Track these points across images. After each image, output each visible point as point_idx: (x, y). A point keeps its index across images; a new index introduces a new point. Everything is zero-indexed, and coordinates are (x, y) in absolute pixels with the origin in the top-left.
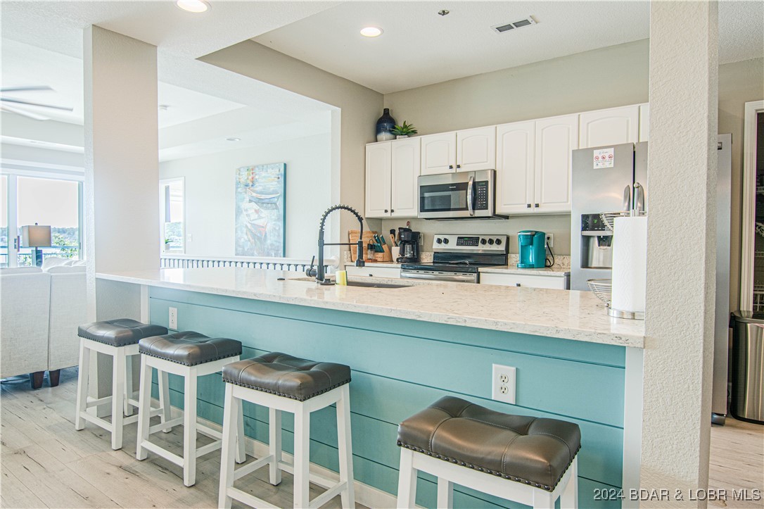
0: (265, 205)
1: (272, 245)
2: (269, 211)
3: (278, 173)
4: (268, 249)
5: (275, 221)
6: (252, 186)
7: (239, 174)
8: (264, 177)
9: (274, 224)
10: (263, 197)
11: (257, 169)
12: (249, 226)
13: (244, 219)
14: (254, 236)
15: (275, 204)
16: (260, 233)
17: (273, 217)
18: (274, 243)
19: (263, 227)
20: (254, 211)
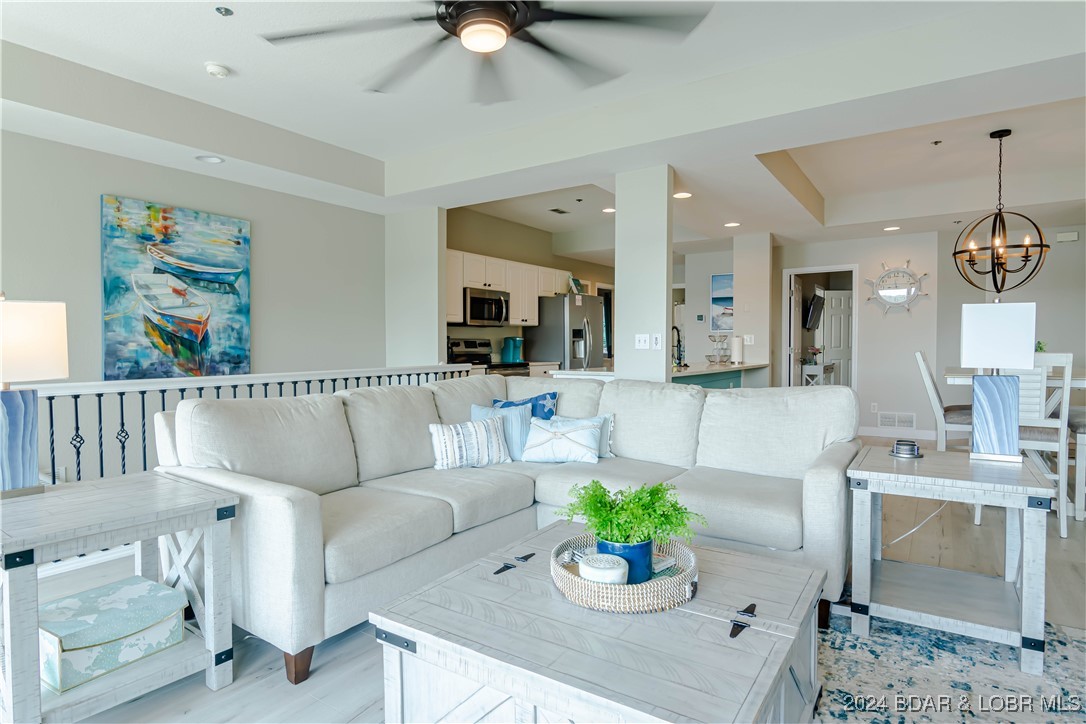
0: (202, 284)
1: (224, 354)
2: (214, 295)
3: (236, 233)
4: (212, 361)
5: (230, 313)
6: (163, 241)
7: (119, 210)
8: (200, 233)
9: (228, 319)
10: (197, 268)
11: (179, 214)
12: (156, 319)
13: (135, 305)
14: (170, 338)
15: (231, 285)
16: (190, 332)
17: (226, 307)
18: (228, 350)
19: (199, 323)
20: (170, 290)
